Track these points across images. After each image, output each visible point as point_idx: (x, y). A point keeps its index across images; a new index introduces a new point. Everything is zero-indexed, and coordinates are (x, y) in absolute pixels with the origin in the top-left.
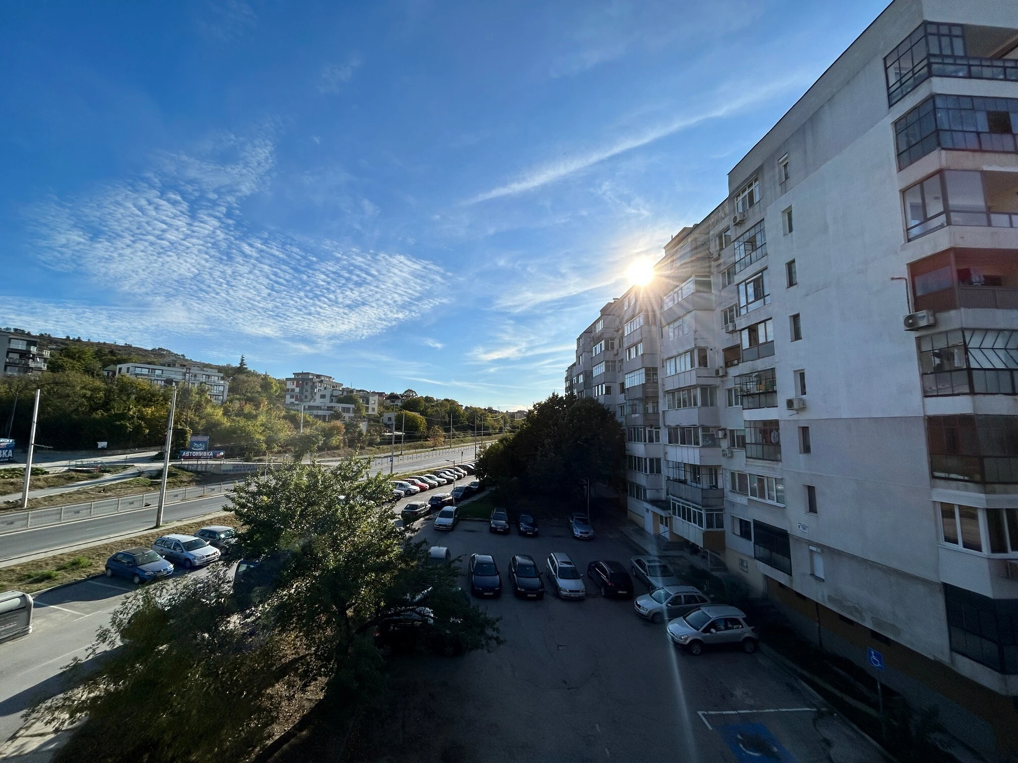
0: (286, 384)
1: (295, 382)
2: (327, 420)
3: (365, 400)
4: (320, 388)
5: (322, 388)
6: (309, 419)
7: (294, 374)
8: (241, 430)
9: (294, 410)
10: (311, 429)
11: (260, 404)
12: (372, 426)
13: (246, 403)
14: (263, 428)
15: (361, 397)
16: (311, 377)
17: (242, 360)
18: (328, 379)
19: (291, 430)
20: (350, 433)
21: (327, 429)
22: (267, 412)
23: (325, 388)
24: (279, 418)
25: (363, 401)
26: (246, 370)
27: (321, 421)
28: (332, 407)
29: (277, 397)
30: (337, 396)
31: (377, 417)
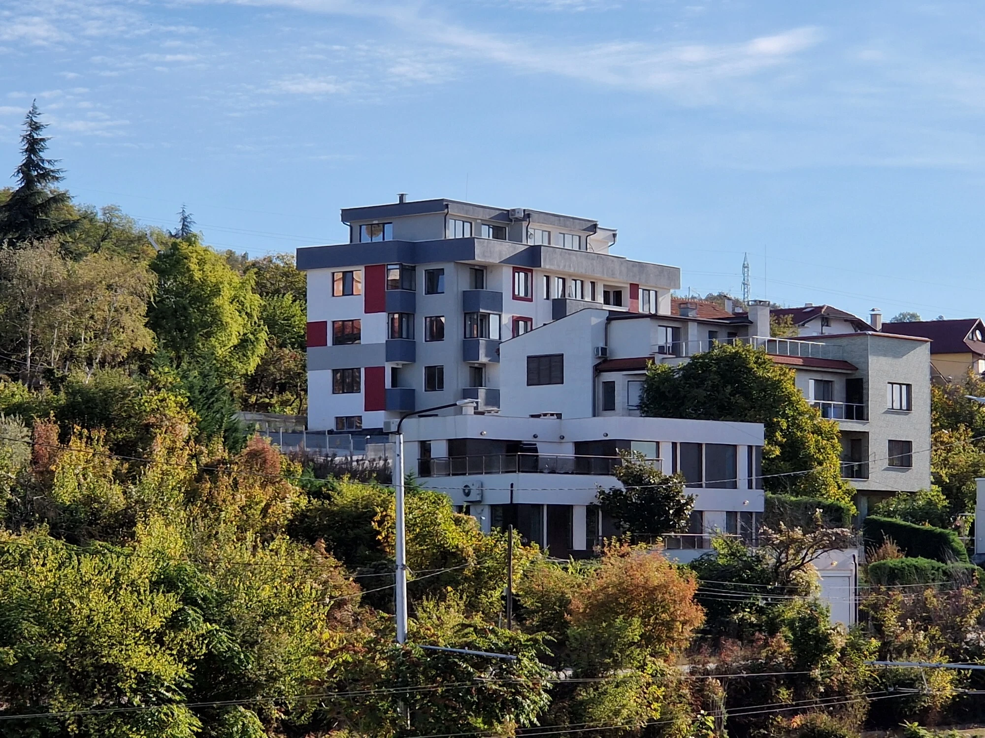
1: (359, 274)
6: (454, 537)
10: (471, 607)
12: (893, 576)
15: (810, 365)
16: (454, 231)
17: (33, 145)
21: (578, 604)
23: (559, 309)
25: (824, 390)
26: (53, 216)
27: (535, 551)
28: (608, 447)
29: (253, 382)
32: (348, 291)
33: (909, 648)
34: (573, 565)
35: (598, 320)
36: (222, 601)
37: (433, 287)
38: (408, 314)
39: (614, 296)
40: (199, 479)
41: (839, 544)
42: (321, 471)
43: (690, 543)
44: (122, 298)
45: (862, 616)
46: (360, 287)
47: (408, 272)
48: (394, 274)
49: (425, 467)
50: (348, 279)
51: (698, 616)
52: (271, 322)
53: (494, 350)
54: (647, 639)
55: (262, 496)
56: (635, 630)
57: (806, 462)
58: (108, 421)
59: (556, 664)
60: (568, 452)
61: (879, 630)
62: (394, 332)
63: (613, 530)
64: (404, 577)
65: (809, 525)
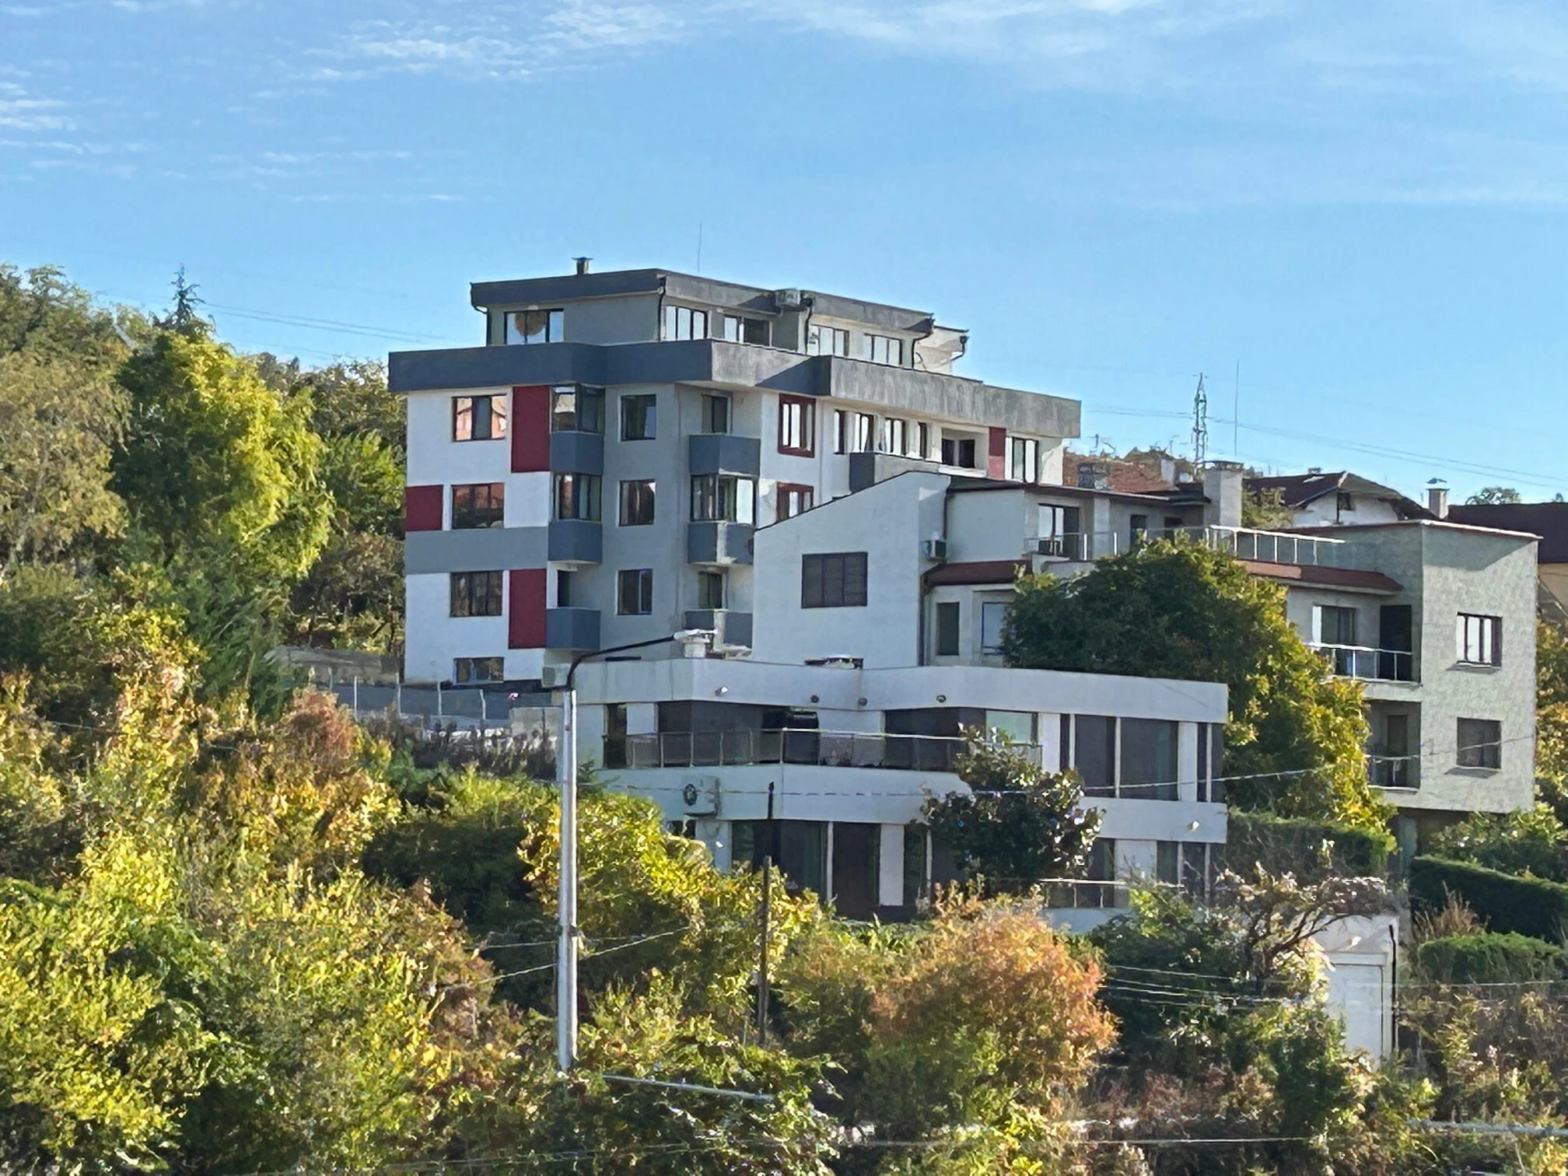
0: (396, 437)
1: (502, 403)
2: (891, 892)
3: (1367, 620)
4: (795, 470)
7: (481, 294)
18: (886, 352)
21: (886, 1004)
25: (1339, 625)
27: (810, 908)
28: (944, 719)
30: (999, 573)
32: (482, 431)
33: (1492, 1099)
34: (879, 932)
35: (929, 492)
36: (238, 990)
37: (634, 430)
38: (590, 476)
39: (960, 450)
40: (201, 766)
41: (1365, 905)
42: (426, 755)
43: (1091, 897)
44: (64, 435)
45: (1404, 1038)
46: (502, 426)
47: (591, 400)
48: (566, 404)
49: (616, 753)
50: (481, 411)
51: (1104, 1030)
52: (338, 483)
53: (744, 542)
54: (1011, 1071)
55: (317, 799)
56: (989, 1056)
57: (1304, 755)
58: (33, 659)
59: (844, 1113)
60: (874, 730)
61: (1436, 1066)
62: (561, 509)
63: (951, 870)
64: (574, 948)
65: (1309, 870)
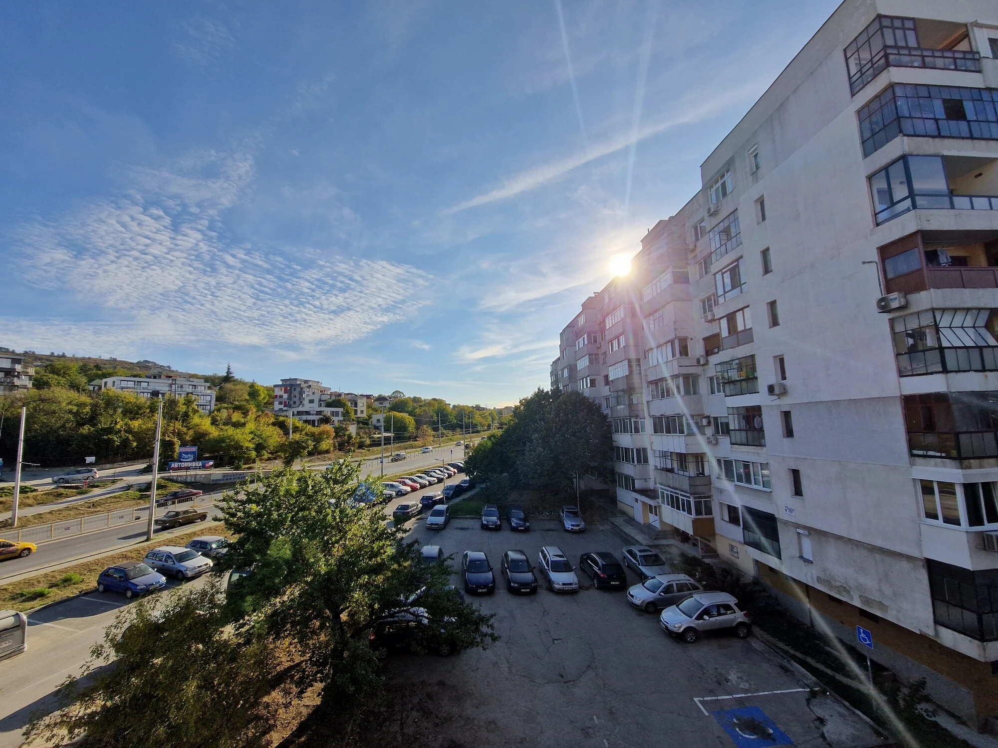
0: (274, 391)
1: (283, 388)
2: (316, 425)
3: (354, 403)
4: (308, 393)
5: (311, 394)
6: (298, 425)
7: (281, 380)
8: (229, 439)
9: (283, 416)
10: (301, 434)
11: (248, 411)
12: (361, 428)
13: (233, 412)
14: (252, 436)
15: (349, 401)
16: (298, 382)
17: (229, 369)
18: (315, 384)
19: (281, 436)
20: (340, 436)
21: (317, 433)
22: (255, 420)
23: (314, 393)
24: (268, 425)
25: (351, 404)
26: (232, 379)
27: (310, 426)
28: (321, 412)
29: (265, 404)
30: (325, 401)
31: (366, 420)
34: (316, 428)
38: (291, 394)
42: (277, 416)
44: (243, 391)
45: (357, 433)
46: (283, 390)
47: (291, 388)
49: (293, 415)
51: (334, 434)
52: (268, 395)
53: (304, 399)
55: (267, 420)
56: (325, 437)
57: (349, 413)
58: (241, 409)
59: (314, 442)
60: (315, 412)
61: (359, 435)
62: (288, 396)
63: (321, 423)
